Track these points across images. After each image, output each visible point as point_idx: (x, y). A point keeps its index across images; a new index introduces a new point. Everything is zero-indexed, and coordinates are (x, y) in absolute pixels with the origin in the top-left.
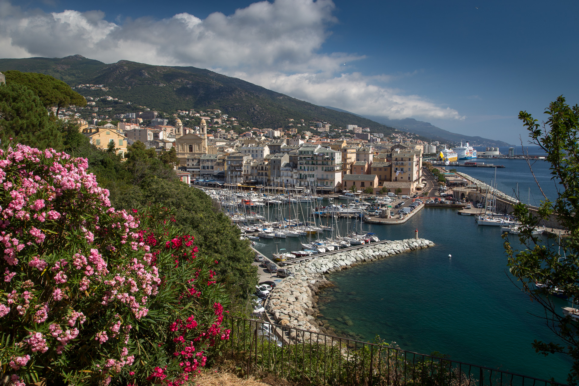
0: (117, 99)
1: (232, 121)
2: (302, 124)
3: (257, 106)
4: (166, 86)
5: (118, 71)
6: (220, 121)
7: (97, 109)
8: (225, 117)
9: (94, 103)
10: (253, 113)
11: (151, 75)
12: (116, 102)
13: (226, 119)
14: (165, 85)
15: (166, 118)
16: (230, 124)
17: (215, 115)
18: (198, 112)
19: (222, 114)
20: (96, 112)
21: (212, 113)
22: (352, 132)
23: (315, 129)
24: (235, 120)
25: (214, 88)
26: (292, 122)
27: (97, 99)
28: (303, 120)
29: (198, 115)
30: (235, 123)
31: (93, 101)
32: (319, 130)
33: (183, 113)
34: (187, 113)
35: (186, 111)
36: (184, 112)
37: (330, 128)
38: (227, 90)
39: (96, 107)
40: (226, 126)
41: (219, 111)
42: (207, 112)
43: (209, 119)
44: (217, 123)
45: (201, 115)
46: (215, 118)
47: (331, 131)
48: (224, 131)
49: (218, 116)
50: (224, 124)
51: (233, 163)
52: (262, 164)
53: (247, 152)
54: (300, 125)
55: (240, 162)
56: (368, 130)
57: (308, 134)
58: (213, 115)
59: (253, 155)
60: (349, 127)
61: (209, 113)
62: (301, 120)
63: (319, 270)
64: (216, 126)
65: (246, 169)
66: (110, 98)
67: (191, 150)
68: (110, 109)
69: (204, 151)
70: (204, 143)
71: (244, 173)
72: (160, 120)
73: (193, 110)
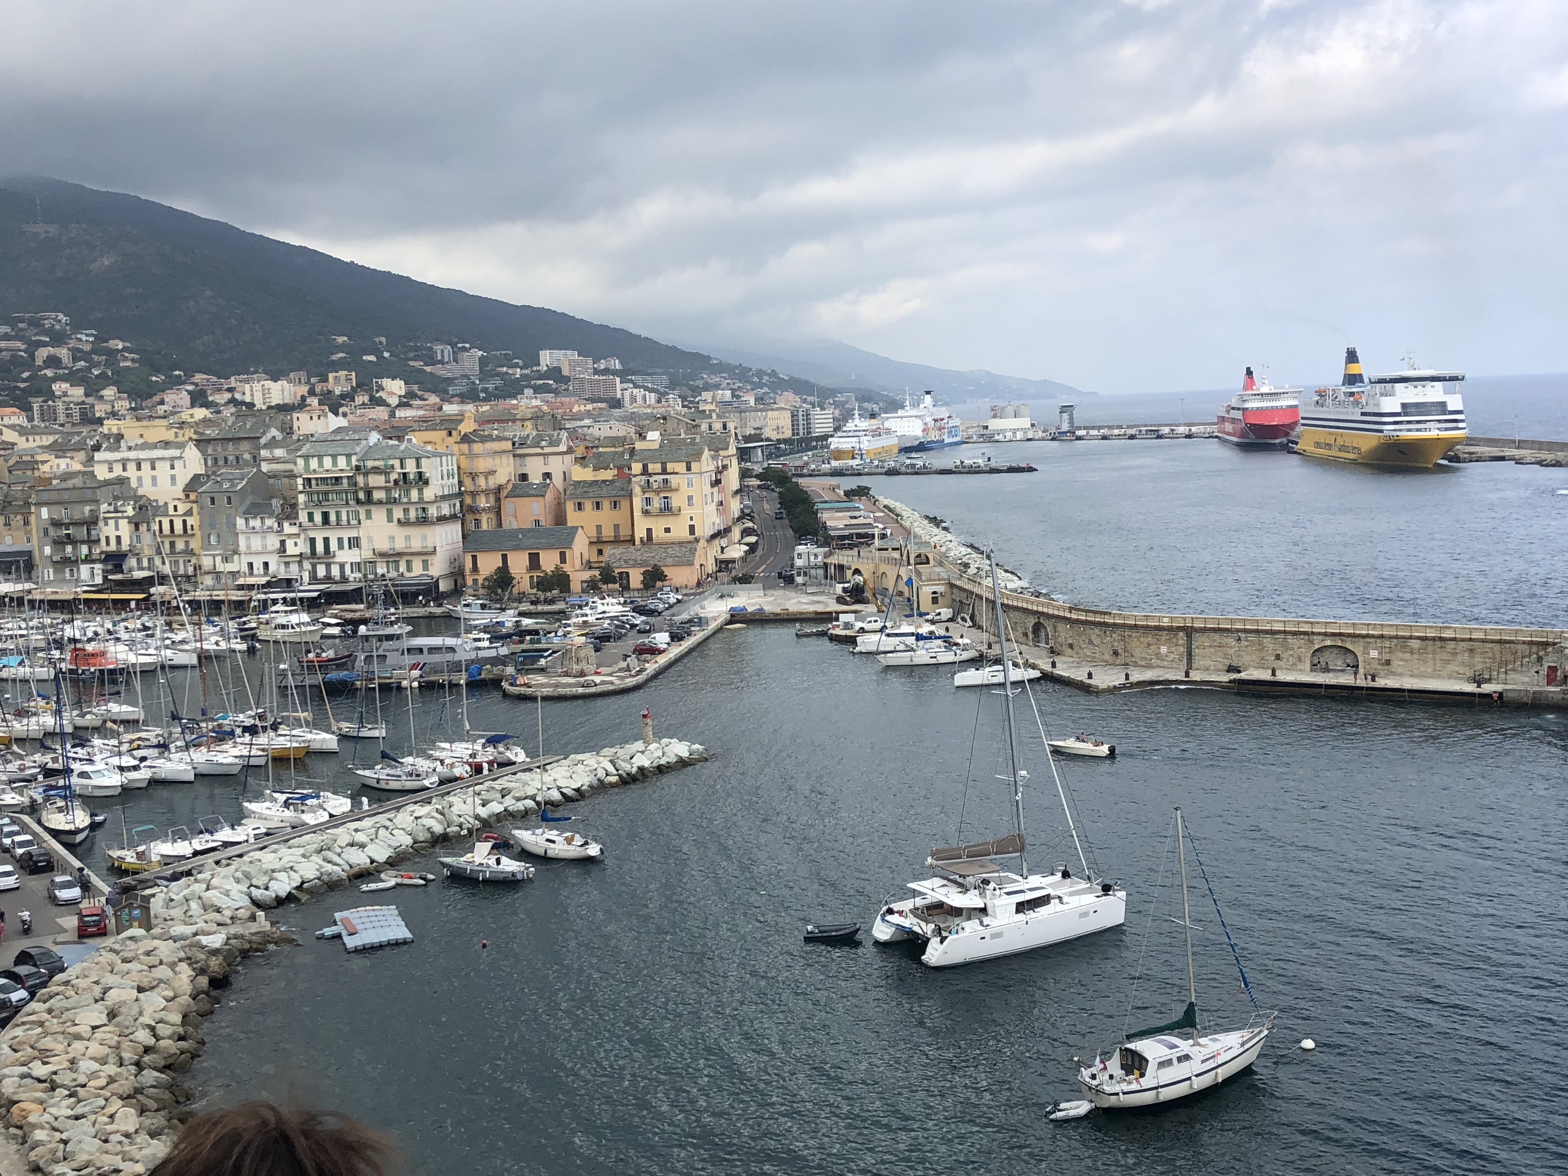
1: (112, 353)
2: (377, 352)
6: (63, 353)
10: (197, 320)
13: (89, 347)
16: (107, 364)
17: (46, 332)
19: (77, 326)
21: (35, 323)
22: (557, 374)
23: (428, 369)
24: (125, 349)
25: (37, 234)
26: (342, 347)
28: (382, 341)
30: (126, 359)
32: (439, 371)
37: (482, 361)
40: (89, 369)
41: (61, 316)
42: (8, 321)
43: (23, 347)
44: (53, 362)
46: (45, 344)
47: (484, 375)
48: (81, 390)
50: (83, 363)
51: (61, 513)
52: (171, 511)
53: (118, 471)
54: (372, 358)
55: (87, 509)
56: (616, 364)
57: (395, 388)
58: (36, 335)
59: (140, 479)
60: (547, 358)
61: (21, 325)
62: (377, 340)
63: (261, 891)
64: (49, 373)
65: (114, 533)
71: (104, 546)
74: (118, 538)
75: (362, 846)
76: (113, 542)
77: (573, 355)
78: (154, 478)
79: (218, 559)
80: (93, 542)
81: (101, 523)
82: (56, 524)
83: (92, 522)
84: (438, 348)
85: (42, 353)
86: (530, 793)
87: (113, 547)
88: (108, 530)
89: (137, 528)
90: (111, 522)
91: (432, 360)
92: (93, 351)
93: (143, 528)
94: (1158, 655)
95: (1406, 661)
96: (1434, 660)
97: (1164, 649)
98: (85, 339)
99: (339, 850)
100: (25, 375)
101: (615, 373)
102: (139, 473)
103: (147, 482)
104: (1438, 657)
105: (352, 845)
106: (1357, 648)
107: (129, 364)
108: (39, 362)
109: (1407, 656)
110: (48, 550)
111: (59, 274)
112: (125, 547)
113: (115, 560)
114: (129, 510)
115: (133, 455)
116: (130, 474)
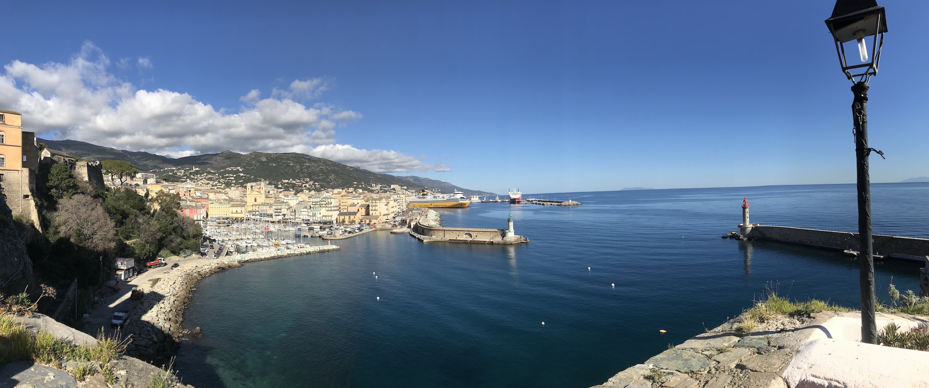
1: (315, 185)
2: (362, 185)
3: (333, 175)
5: (249, 158)
6: (307, 185)
7: (234, 182)
8: (311, 182)
9: (233, 178)
10: (330, 179)
11: (268, 159)
12: (245, 176)
13: (312, 184)
14: (276, 165)
15: (274, 185)
18: (295, 180)
19: (310, 181)
20: (234, 183)
21: (304, 180)
22: (394, 189)
23: (371, 188)
25: (306, 165)
26: (355, 184)
27: (234, 176)
28: (363, 183)
29: (295, 182)
31: (232, 177)
32: (373, 189)
34: (288, 181)
35: (287, 180)
36: (286, 180)
37: (381, 187)
38: (315, 166)
39: (234, 180)
40: (311, 188)
41: (308, 179)
43: (301, 184)
44: (305, 186)
47: (381, 189)
48: (308, 191)
49: (307, 182)
50: (310, 187)
51: (276, 207)
52: (293, 207)
53: (288, 201)
54: (361, 186)
55: (280, 206)
57: (361, 191)
58: (303, 182)
60: (392, 186)
61: (301, 180)
62: (362, 183)
64: (304, 188)
65: (284, 211)
66: (242, 174)
67: (255, 201)
68: (242, 181)
69: (263, 201)
70: (263, 196)
71: (282, 213)
72: (269, 186)
73: (291, 179)
76: (284, 212)
77: (397, 186)
78: (293, 202)
79: (298, 215)
82: (276, 209)
84: (373, 185)
85: (304, 185)
87: (284, 213)
88: (282, 210)
89: (288, 210)
90: (284, 209)
91: (371, 187)
92: (312, 185)
96: (484, 235)
97: (440, 234)
98: (311, 183)
100: (301, 188)
101: (405, 189)
106: (472, 233)
107: (318, 187)
108: (303, 186)
109: (480, 235)
110: (274, 213)
111: (309, 172)
112: (286, 213)
113: (284, 215)
114: (287, 207)
115: (290, 198)
116: (290, 202)
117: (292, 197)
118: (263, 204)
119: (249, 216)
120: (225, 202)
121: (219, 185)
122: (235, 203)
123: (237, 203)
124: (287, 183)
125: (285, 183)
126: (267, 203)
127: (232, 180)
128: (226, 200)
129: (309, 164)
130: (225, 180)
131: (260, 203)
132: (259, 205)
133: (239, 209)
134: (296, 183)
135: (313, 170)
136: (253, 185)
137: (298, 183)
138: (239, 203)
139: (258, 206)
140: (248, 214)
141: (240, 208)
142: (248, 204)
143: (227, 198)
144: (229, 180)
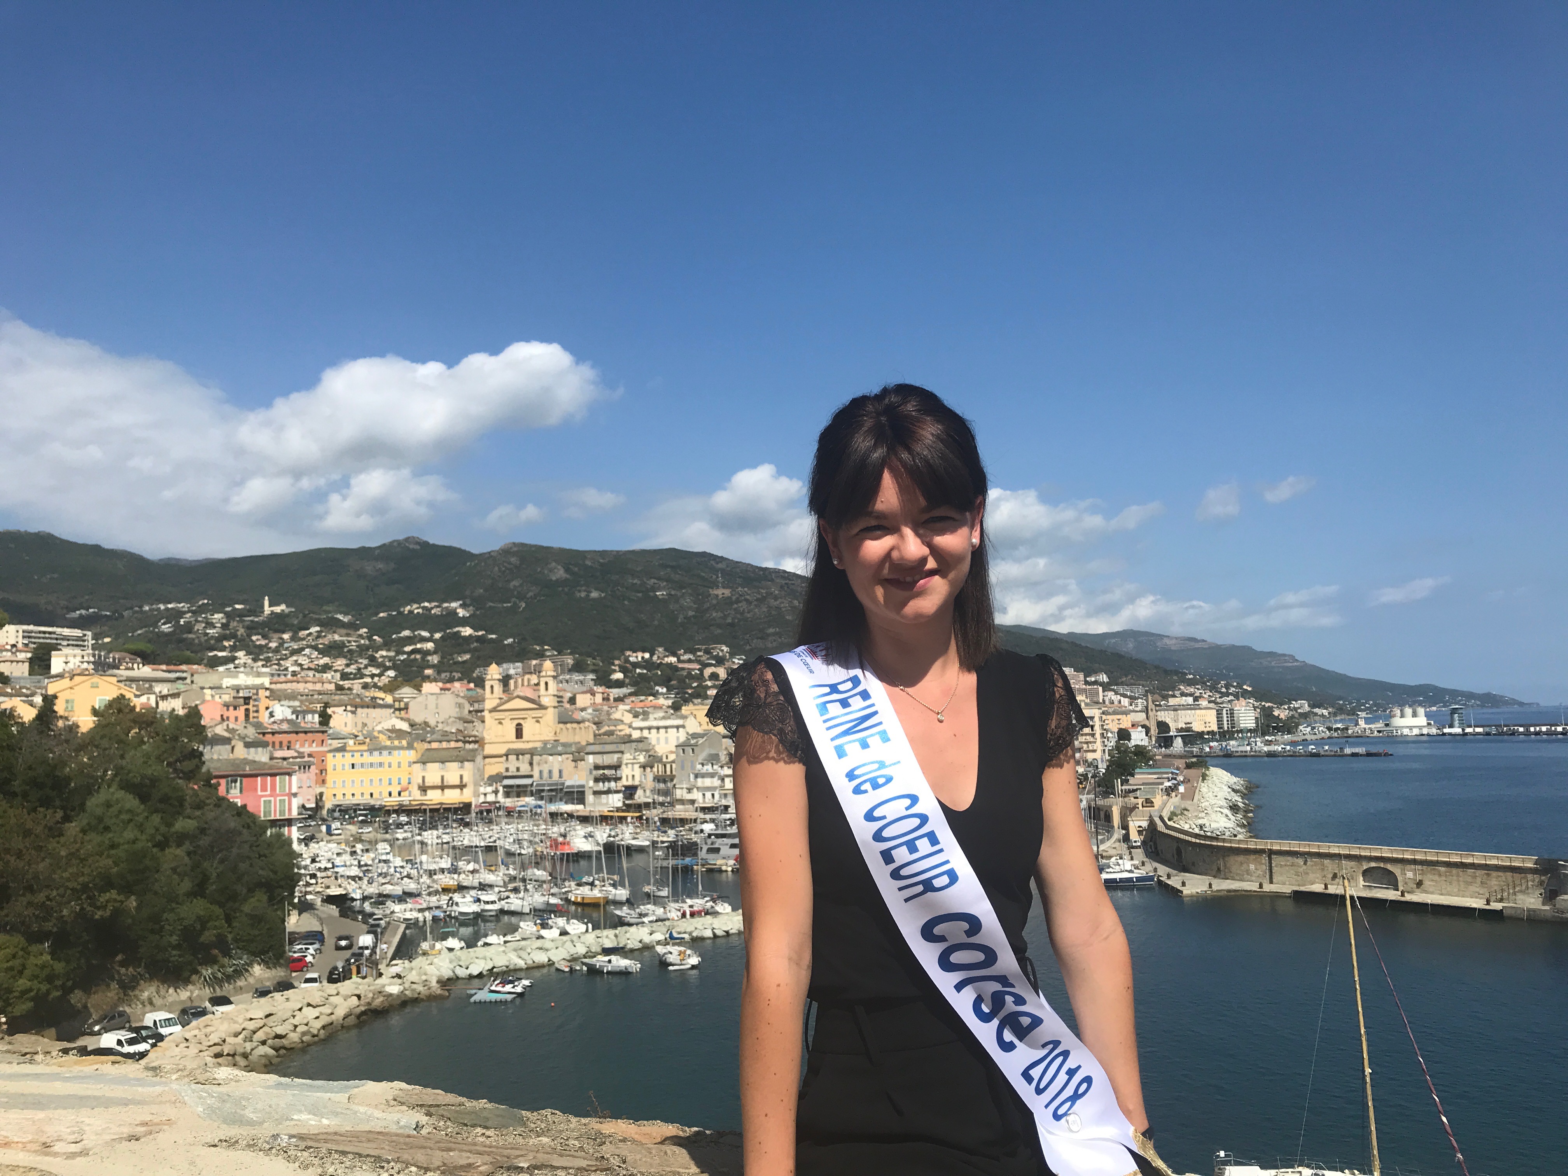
0: (484, 632)
4: (605, 597)
5: (496, 569)
7: (434, 659)
9: (430, 645)
11: (572, 573)
12: (479, 639)
14: (603, 595)
15: (593, 671)
17: (714, 658)
18: (674, 654)
20: (433, 667)
21: (707, 652)
25: (717, 596)
27: (437, 636)
29: (673, 660)
31: (428, 640)
33: (637, 657)
34: (647, 655)
35: (644, 652)
36: (640, 655)
38: (748, 597)
39: (435, 652)
41: (725, 647)
42: (693, 651)
43: (698, 667)
45: (679, 661)
49: (720, 661)
51: (599, 760)
52: (664, 760)
53: (646, 733)
55: (616, 756)
56: (1104, 678)
58: (708, 659)
59: (658, 739)
61: (699, 653)
63: (464, 970)
64: (709, 683)
65: (630, 774)
66: (467, 631)
67: (519, 733)
68: (467, 657)
69: (549, 736)
70: (550, 716)
71: (624, 782)
72: (577, 677)
73: (660, 649)
74: (633, 776)
75: (547, 950)
76: (630, 778)
78: (667, 739)
79: (685, 791)
80: (617, 779)
81: (623, 767)
82: (597, 767)
83: (617, 767)
85: (708, 671)
86: (688, 930)
87: (630, 783)
88: (627, 771)
89: (644, 771)
90: (630, 766)
93: (648, 769)
94: (1248, 872)
95: (1436, 881)
96: (1458, 881)
97: (1252, 867)
99: (529, 950)
100: (695, 684)
101: (1102, 684)
102: (658, 735)
103: (662, 741)
104: (1461, 879)
105: (541, 949)
106: (1395, 869)
109: (1436, 878)
110: (591, 783)
111: (729, 620)
112: (637, 783)
113: (630, 791)
114: (642, 759)
115: (655, 724)
116: (653, 736)
117: (664, 718)
118: (551, 749)
119: (491, 798)
120: (396, 743)
121: (373, 676)
122: (435, 745)
123: (445, 745)
124: (647, 664)
125: (636, 665)
126: (564, 745)
127: (427, 653)
128: (398, 734)
129: (727, 592)
130: (398, 653)
131: (538, 745)
132: (532, 753)
133: (452, 772)
134: (680, 665)
135: (742, 614)
136: (512, 672)
137: (686, 666)
138: (453, 744)
139: (528, 756)
140: (489, 789)
141: (455, 765)
142: (488, 750)
143: (405, 726)
144: (413, 652)
